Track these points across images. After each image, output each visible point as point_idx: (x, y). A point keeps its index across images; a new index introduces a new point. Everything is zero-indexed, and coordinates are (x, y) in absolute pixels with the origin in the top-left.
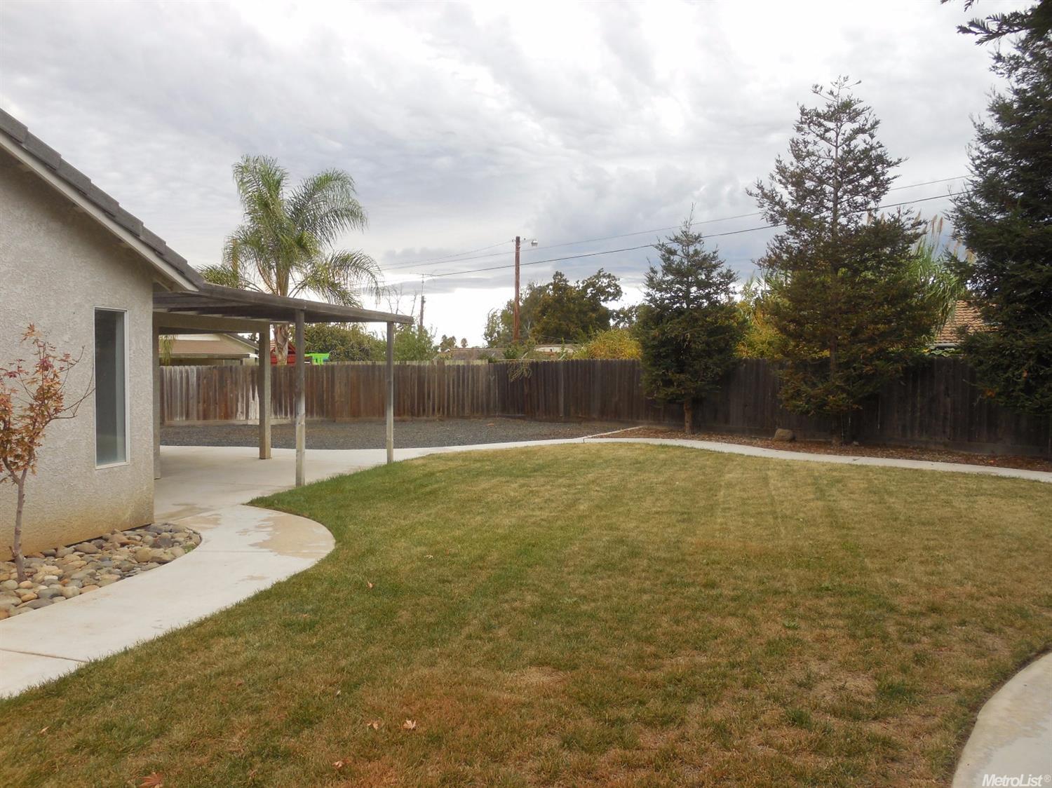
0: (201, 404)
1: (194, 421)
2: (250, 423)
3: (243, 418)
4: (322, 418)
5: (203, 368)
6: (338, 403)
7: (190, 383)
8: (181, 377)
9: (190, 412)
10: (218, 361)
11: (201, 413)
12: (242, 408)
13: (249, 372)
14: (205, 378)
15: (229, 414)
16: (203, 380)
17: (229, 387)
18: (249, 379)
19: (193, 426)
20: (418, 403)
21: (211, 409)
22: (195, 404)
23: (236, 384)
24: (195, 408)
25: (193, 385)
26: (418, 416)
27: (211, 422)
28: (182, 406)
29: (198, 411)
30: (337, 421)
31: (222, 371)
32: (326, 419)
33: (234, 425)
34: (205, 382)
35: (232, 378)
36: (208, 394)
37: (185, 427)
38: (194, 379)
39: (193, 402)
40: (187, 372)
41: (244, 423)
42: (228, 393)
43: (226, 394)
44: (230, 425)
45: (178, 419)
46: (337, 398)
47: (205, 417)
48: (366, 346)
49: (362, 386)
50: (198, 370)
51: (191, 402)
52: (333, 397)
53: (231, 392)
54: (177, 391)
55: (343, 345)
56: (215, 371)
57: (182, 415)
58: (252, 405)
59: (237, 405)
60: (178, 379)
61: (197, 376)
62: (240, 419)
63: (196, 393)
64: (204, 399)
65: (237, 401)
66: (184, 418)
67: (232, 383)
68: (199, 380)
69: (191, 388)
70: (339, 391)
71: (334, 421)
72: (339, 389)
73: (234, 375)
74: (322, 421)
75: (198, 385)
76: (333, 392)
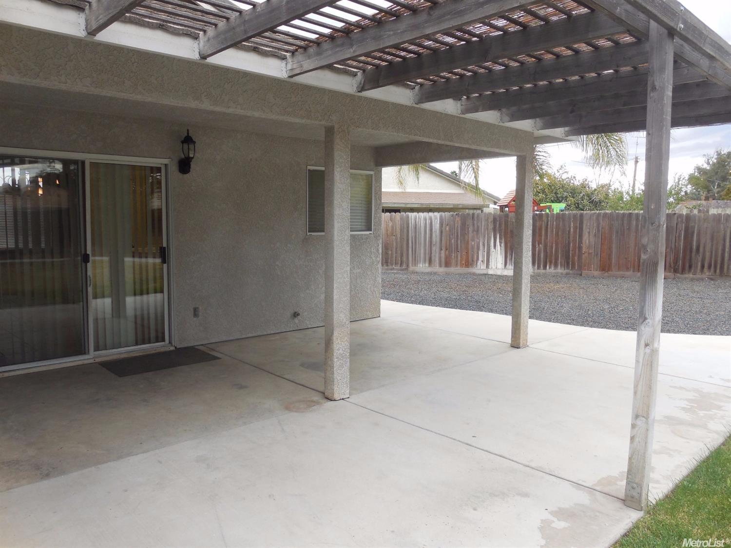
0: (443, 252)
1: (437, 269)
2: (490, 272)
3: (483, 267)
4: (566, 271)
5: (447, 215)
6: (586, 255)
7: (434, 230)
8: (426, 224)
9: (433, 259)
10: (461, 210)
11: (443, 260)
12: (483, 257)
13: (491, 219)
14: (447, 225)
15: (469, 262)
16: (446, 227)
17: (471, 235)
18: (491, 226)
19: (435, 273)
20: (684, 258)
21: (453, 257)
22: (438, 250)
23: (478, 231)
24: (437, 255)
25: (436, 232)
26: (682, 273)
27: (452, 269)
28: (425, 254)
29: (440, 258)
30: (583, 275)
31: (464, 219)
32: (571, 272)
33: (474, 274)
34: (447, 229)
35: (474, 225)
36: (450, 241)
37: (428, 273)
38: (437, 226)
39: (436, 249)
40: (431, 219)
41: (485, 272)
42: (470, 242)
43: (468, 242)
44: (470, 274)
45: (421, 265)
46: (584, 250)
47: (447, 264)
48: (595, 198)
49: (614, 237)
50: (441, 217)
51: (434, 248)
52: (580, 248)
53: (473, 240)
54: (421, 237)
55: (573, 197)
56: (458, 219)
57: (425, 262)
58: (493, 253)
59: (478, 253)
60: (422, 225)
61: (440, 222)
62: (480, 268)
63: (438, 240)
64: (446, 247)
65: (478, 249)
66: (427, 265)
67: (474, 231)
68: (442, 227)
69: (434, 235)
70: (587, 242)
71: (581, 275)
72: (588, 239)
73: (475, 222)
74: (567, 274)
75: (441, 232)
76: (581, 242)
